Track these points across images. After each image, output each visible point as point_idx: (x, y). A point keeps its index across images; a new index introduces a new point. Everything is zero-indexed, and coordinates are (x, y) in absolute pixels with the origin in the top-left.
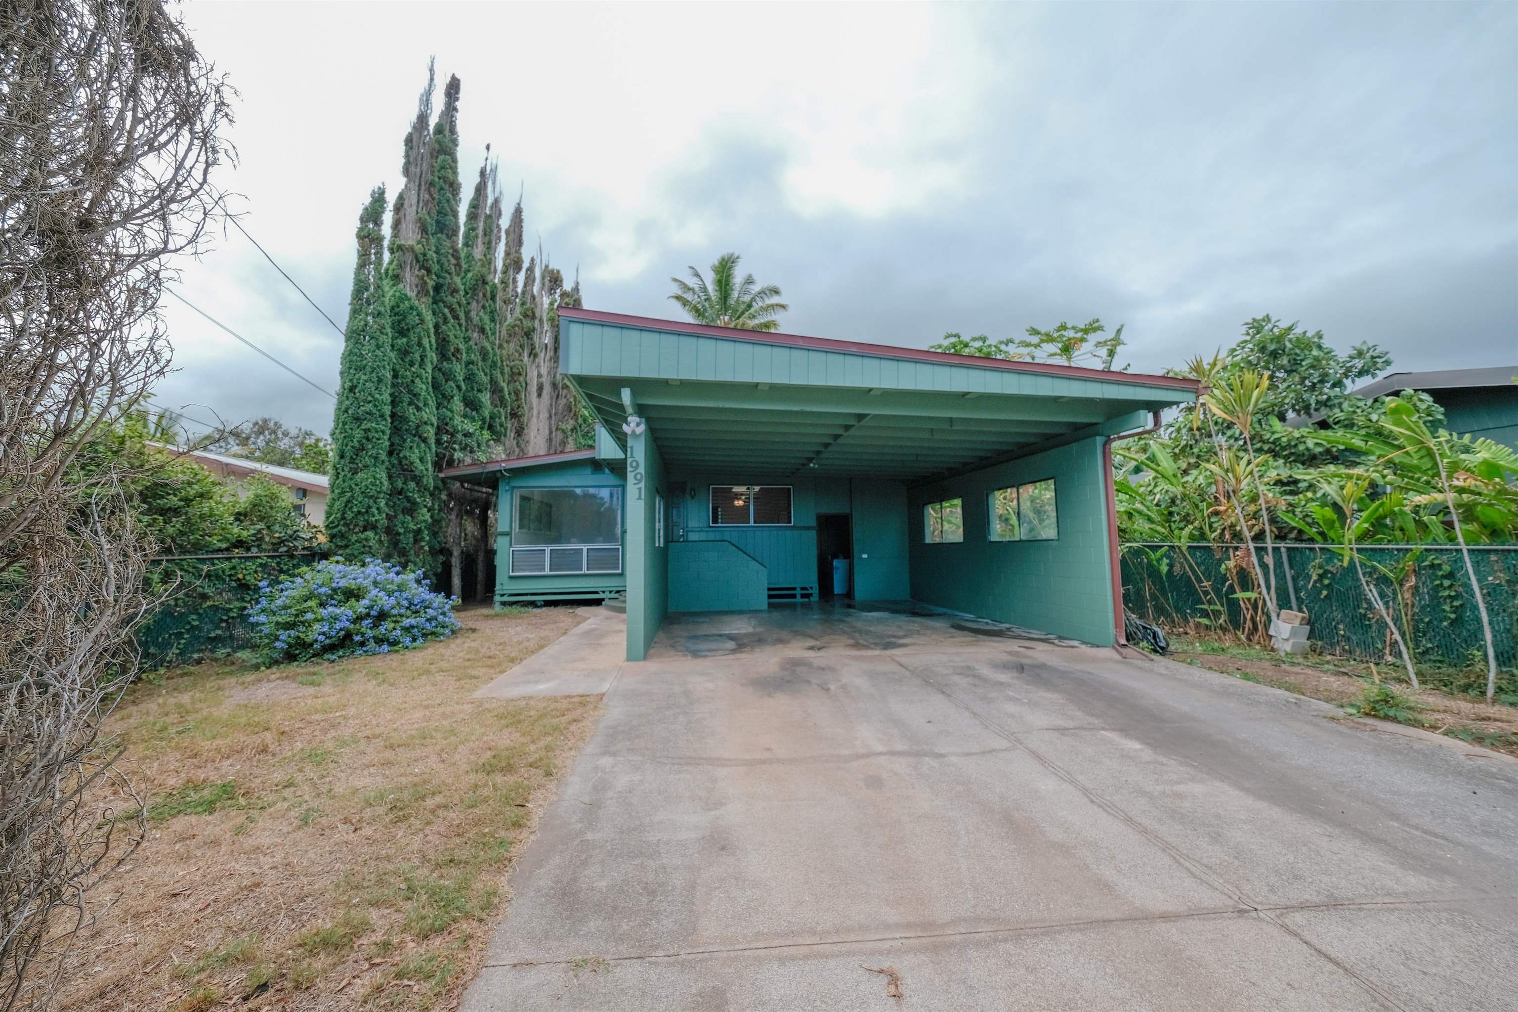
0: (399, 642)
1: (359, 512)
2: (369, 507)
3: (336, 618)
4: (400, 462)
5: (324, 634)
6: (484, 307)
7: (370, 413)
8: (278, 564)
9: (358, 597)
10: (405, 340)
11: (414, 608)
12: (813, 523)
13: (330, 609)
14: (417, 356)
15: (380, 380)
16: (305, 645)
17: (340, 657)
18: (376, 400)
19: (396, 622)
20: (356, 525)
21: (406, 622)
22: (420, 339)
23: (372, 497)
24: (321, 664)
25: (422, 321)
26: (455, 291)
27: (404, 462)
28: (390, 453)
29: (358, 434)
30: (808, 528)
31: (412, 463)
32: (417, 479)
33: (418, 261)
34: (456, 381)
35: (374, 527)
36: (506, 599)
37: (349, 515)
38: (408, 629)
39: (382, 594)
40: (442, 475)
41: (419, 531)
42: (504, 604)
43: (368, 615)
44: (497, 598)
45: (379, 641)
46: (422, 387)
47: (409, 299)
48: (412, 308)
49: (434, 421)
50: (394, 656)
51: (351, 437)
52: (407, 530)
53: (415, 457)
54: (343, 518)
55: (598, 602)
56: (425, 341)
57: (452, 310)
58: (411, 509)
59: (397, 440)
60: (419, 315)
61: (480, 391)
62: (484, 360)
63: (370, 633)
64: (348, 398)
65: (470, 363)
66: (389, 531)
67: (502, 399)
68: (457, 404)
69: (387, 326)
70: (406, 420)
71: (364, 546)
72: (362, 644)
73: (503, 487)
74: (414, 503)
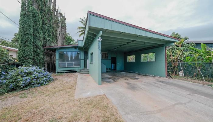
0: (43, 83)
1: (27, 55)
2: (29, 54)
3: (26, 80)
4: (35, 45)
5: (24, 83)
6: (50, 16)
7: (28, 34)
8: (5, 67)
9: (31, 74)
10: (35, 19)
11: (45, 76)
12: (111, 58)
13: (25, 77)
14: (38, 22)
15: (30, 27)
16: (18, 86)
17: (28, 88)
18: (29, 31)
19: (41, 79)
20: (26, 58)
21: (44, 79)
22: (38, 19)
23: (30, 52)
24: (24, 91)
25: (39, 15)
26: (45, 11)
27: (36, 45)
28: (33, 43)
29: (25, 38)
30: (110, 59)
31: (38, 45)
32: (39, 49)
33: (37, 2)
34: (46, 30)
35: (31, 58)
36: (58, 72)
37: (24, 56)
38: (44, 81)
39: (37, 73)
40: (44, 48)
41: (40, 59)
42: (58, 73)
43: (34, 78)
44: (56, 72)
45: (38, 84)
46: (40, 30)
47: (35, 10)
48: (36, 12)
49: (42, 37)
50: (42, 87)
51: (24, 39)
52: (38, 59)
53: (39, 44)
54: (23, 56)
55: (76, 72)
56: (40, 20)
57: (45, 15)
58: (38, 55)
59: (35, 40)
60: (38, 14)
61: (50, 32)
62: (50, 26)
63: (35, 82)
64: (22, 29)
65: (48, 27)
66: (33, 59)
67: (54, 35)
68: (46, 34)
69: (31, 15)
70: (36, 36)
71: (28, 63)
72: (34, 85)
73: (57, 51)
74: (39, 54)
